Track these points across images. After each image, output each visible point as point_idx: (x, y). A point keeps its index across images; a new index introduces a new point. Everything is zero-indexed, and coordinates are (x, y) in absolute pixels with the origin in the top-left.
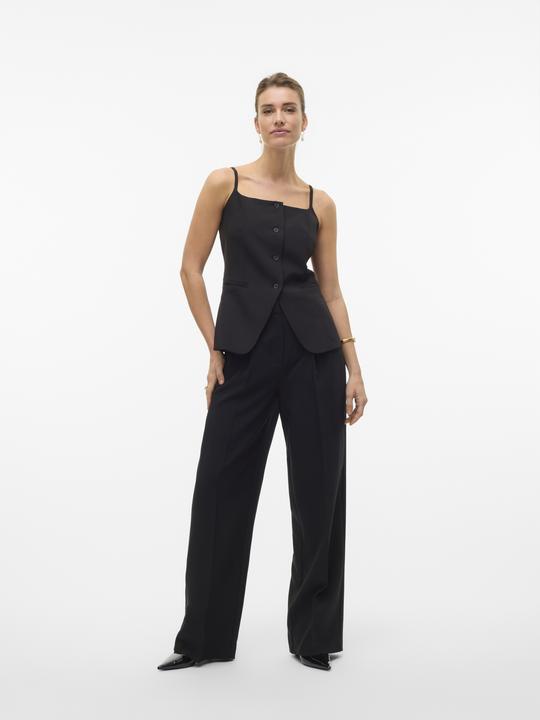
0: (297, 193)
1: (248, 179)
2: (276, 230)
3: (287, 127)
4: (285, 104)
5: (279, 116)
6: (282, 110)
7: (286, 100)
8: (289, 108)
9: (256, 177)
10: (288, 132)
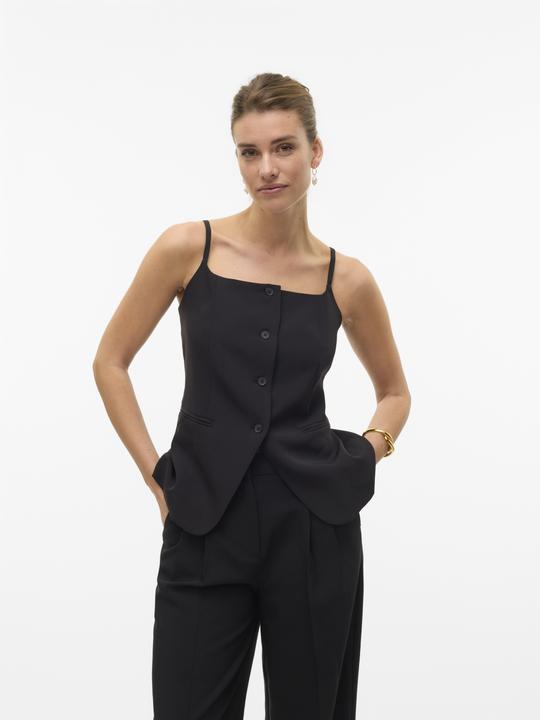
0: (308, 269)
1: (226, 244)
2: (265, 335)
3: (282, 180)
4: (274, 142)
5: (266, 164)
6: (271, 151)
7: (277, 134)
8: (284, 146)
9: (239, 243)
10: (286, 186)
